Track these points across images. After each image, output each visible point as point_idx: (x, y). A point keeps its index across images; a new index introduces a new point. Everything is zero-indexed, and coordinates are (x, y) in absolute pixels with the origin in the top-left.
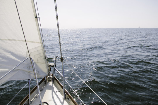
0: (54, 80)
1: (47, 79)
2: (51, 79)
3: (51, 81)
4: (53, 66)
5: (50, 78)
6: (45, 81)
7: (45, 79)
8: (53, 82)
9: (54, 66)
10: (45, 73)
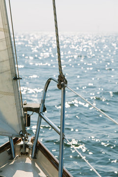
0: (36, 152)
1: (18, 149)
2: (27, 150)
3: (27, 154)
4: (36, 110)
5: (27, 146)
6: (10, 153)
7: (10, 147)
8: (35, 158)
9: (41, 110)
10: (10, 126)
